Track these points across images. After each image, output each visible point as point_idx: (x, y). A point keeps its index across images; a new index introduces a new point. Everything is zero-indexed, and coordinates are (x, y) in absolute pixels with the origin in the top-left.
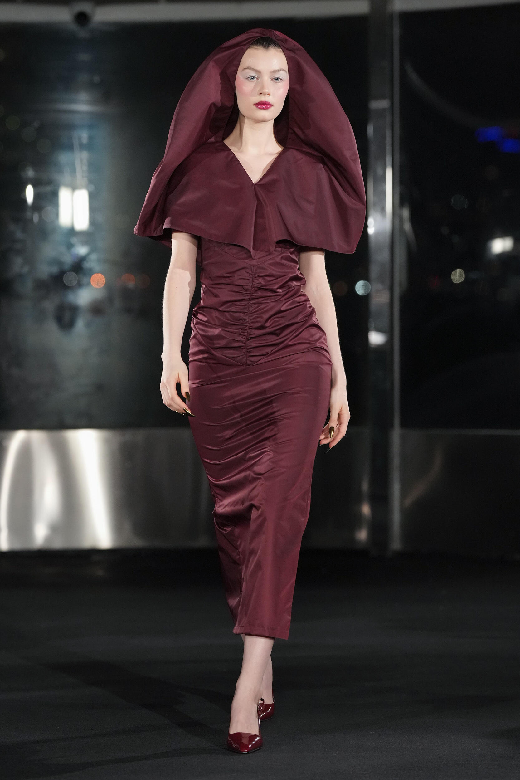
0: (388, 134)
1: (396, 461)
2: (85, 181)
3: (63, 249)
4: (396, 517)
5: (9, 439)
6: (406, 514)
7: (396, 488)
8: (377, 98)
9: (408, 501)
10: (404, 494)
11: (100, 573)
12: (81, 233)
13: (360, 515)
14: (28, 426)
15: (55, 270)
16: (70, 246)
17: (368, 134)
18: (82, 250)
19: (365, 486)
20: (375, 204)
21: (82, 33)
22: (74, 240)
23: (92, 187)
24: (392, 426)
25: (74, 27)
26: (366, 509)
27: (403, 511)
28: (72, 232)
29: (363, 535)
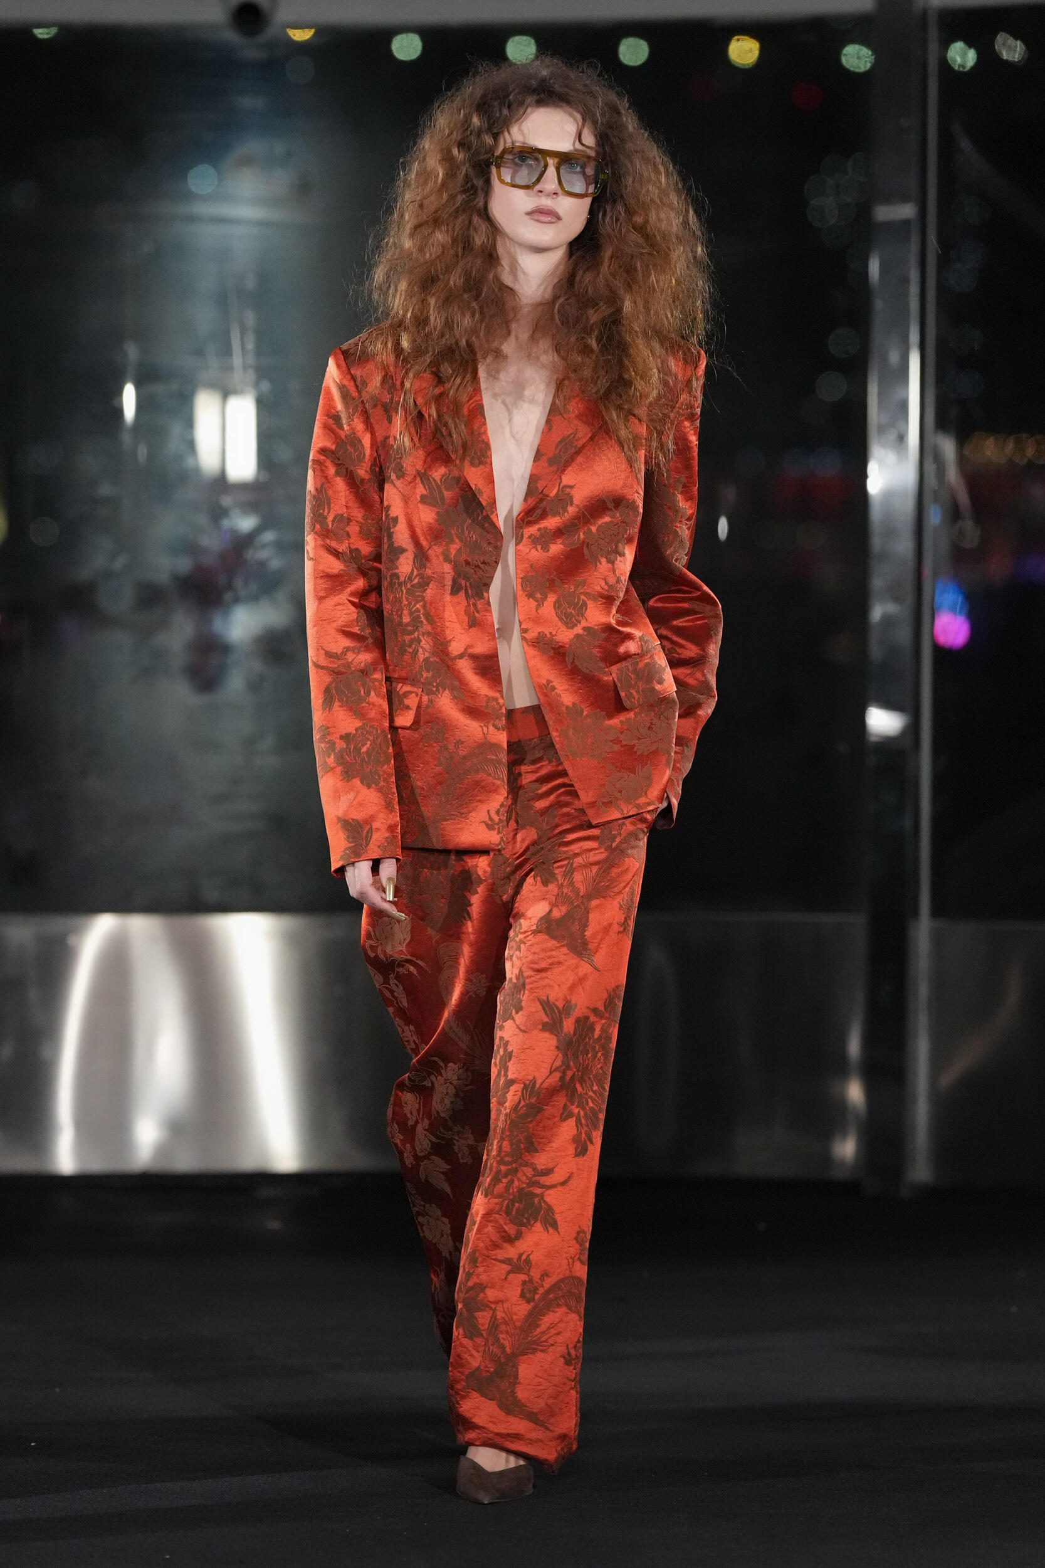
0: (914, 275)
1: (922, 990)
2: (251, 375)
3: (203, 520)
4: (921, 1112)
5: (79, 931)
6: (942, 1107)
7: (922, 1048)
8: (889, 199)
9: (947, 1079)
10: (938, 1064)
11: (274, 1225)
12: (242, 487)
13: (841, 1105)
14: (122, 905)
15: (184, 565)
16: (218, 513)
17: (869, 275)
18: (246, 523)
19: (854, 1047)
20: (882, 430)
21: (250, 50)
22: (226, 501)
23: (266, 386)
24: (915, 913)
25: (231, 36)
26: (855, 1092)
27: (935, 1096)
28: (221, 482)
29: (847, 1148)
